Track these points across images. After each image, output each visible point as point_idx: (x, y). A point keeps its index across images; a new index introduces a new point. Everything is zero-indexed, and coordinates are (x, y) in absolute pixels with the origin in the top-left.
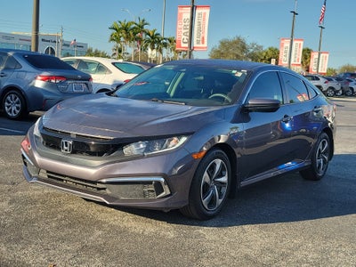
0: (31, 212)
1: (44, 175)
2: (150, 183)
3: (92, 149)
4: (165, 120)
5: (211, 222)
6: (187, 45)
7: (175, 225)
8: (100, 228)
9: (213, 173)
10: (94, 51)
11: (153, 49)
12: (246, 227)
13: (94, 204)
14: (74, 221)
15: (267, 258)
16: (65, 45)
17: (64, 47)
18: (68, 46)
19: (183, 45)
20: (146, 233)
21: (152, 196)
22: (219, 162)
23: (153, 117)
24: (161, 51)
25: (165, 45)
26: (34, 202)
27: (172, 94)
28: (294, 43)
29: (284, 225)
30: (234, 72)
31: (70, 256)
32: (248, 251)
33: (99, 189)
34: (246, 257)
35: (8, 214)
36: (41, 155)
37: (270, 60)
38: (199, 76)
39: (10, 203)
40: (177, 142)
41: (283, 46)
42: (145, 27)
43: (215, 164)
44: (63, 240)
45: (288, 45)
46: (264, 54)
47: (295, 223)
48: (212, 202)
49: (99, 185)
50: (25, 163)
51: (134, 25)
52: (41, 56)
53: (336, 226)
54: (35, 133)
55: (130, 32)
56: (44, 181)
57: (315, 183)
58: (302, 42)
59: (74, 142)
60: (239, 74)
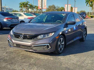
0: (13, 55)
1: (15, 45)
2: (46, 45)
3: (28, 37)
4: (47, 28)
5: (61, 54)
6: (41, 8)
7: (52, 56)
8: (33, 58)
9: (61, 42)
10: (14, 10)
11: (31, 9)
12: (70, 55)
13: (29, 52)
14: (25, 57)
15: (79, 63)
16: (6, 9)
17: (6, 10)
18: (7, 9)
19: (40, 8)
20: (45, 59)
21: (46, 49)
22: (62, 39)
23: (44, 28)
24: (33, 9)
25: (34, 8)
26: (12, 53)
27: (44, 21)
28: (68, 5)
29: (80, 54)
30: (62, 14)
31: (27, 67)
32: (73, 62)
33: (31, 48)
34: (73, 63)
35: (7, 56)
36: (14, 40)
37: (62, 10)
38: (53, 16)
39: (6, 53)
40: (51, 34)
41: (65, 6)
42: (28, 3)
43: (61, 39)
44: (24, 62)
45: (67, 6)
46: (60, 9)
47: (82, 53)
48: (61, 49)
49: (31, 47)
50: (9, 42)
51: (25, 3)
52: (5, 13)
53: (93, 53)
54: (11, 34)
55: (25, 5)
56: (15, 47)
57: (83, 42)
58: (70, 5)
59: (24, 36)
60: (64, 15)
